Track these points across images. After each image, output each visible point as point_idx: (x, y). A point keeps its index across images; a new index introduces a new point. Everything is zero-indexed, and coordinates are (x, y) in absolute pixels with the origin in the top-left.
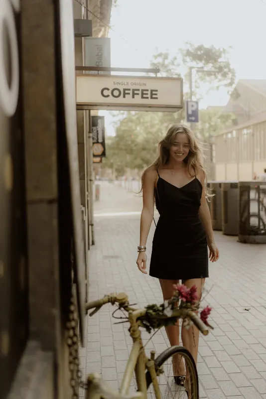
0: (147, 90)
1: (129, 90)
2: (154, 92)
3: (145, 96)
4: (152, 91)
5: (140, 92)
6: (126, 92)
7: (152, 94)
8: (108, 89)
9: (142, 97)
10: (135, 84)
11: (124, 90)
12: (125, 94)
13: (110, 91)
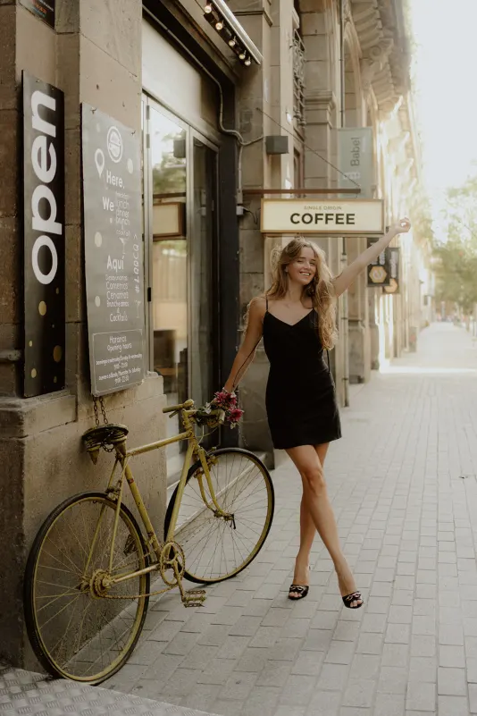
0: (343, 215)
1: (322, 215)
2: (350, 217)
3: (339, 221)
4: (348, 215)
5: (334, 217)
6: (319, 217)
7: (348, 219)
8: (298, 215)
9: (337, 223)
10: (329, 208)
11: (317, 215)
12: (317, 219)
13: (301, 216)
